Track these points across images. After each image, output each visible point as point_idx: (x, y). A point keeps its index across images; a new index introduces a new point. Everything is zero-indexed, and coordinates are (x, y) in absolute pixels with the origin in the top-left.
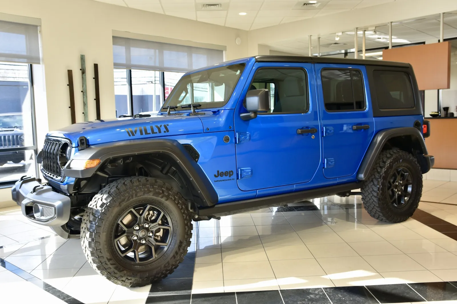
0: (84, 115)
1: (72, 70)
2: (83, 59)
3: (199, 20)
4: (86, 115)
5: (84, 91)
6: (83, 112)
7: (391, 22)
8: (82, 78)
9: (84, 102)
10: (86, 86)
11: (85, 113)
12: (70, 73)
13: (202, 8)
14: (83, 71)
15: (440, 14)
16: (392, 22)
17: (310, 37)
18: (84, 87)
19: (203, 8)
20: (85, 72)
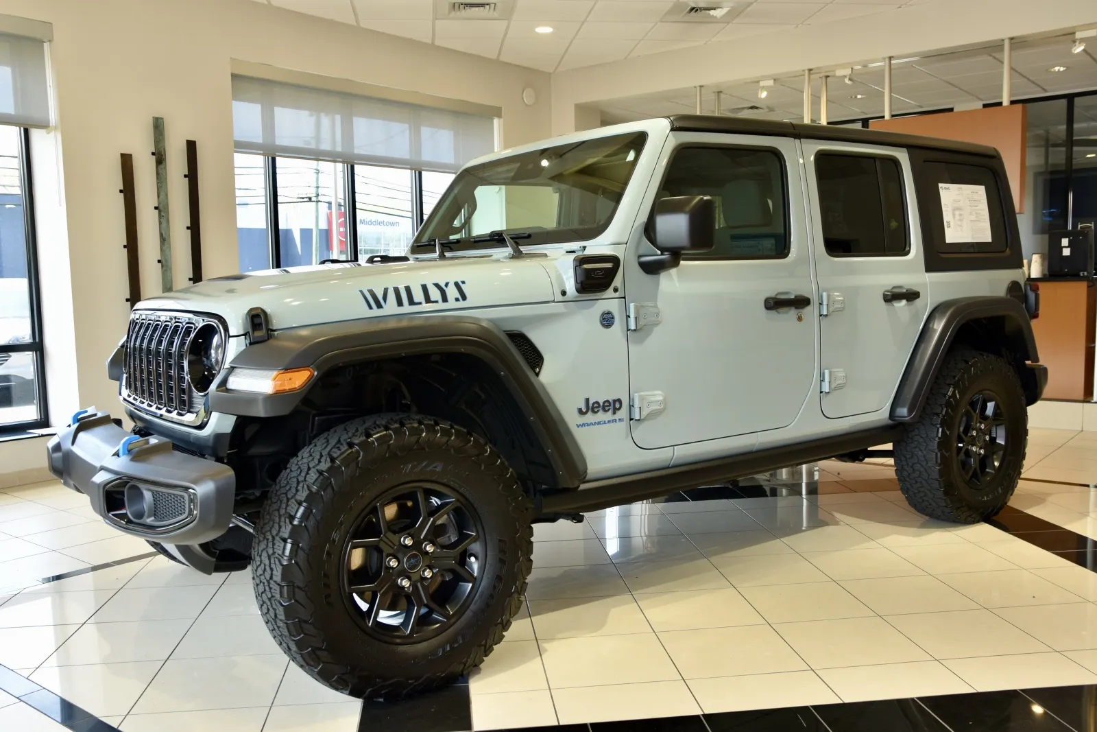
0: (162, 266)
1: (131, 155)
2: (158, 127)
3: (437, 43)
4: (167, 266)
5: (161, 208)
6: (160, 259)
7: (890, 58)
8: (158, 174)
9: (161, 235)
10: (167, 195)
11: (163, 261)
12: (127, 162)
13: (449, 13)
14: (160, 158)
15: (1003, 40)
16: (893, 57)
17: (698, 88)
18: (161, 197)
19: (453, 13)
20: (165, 160)
